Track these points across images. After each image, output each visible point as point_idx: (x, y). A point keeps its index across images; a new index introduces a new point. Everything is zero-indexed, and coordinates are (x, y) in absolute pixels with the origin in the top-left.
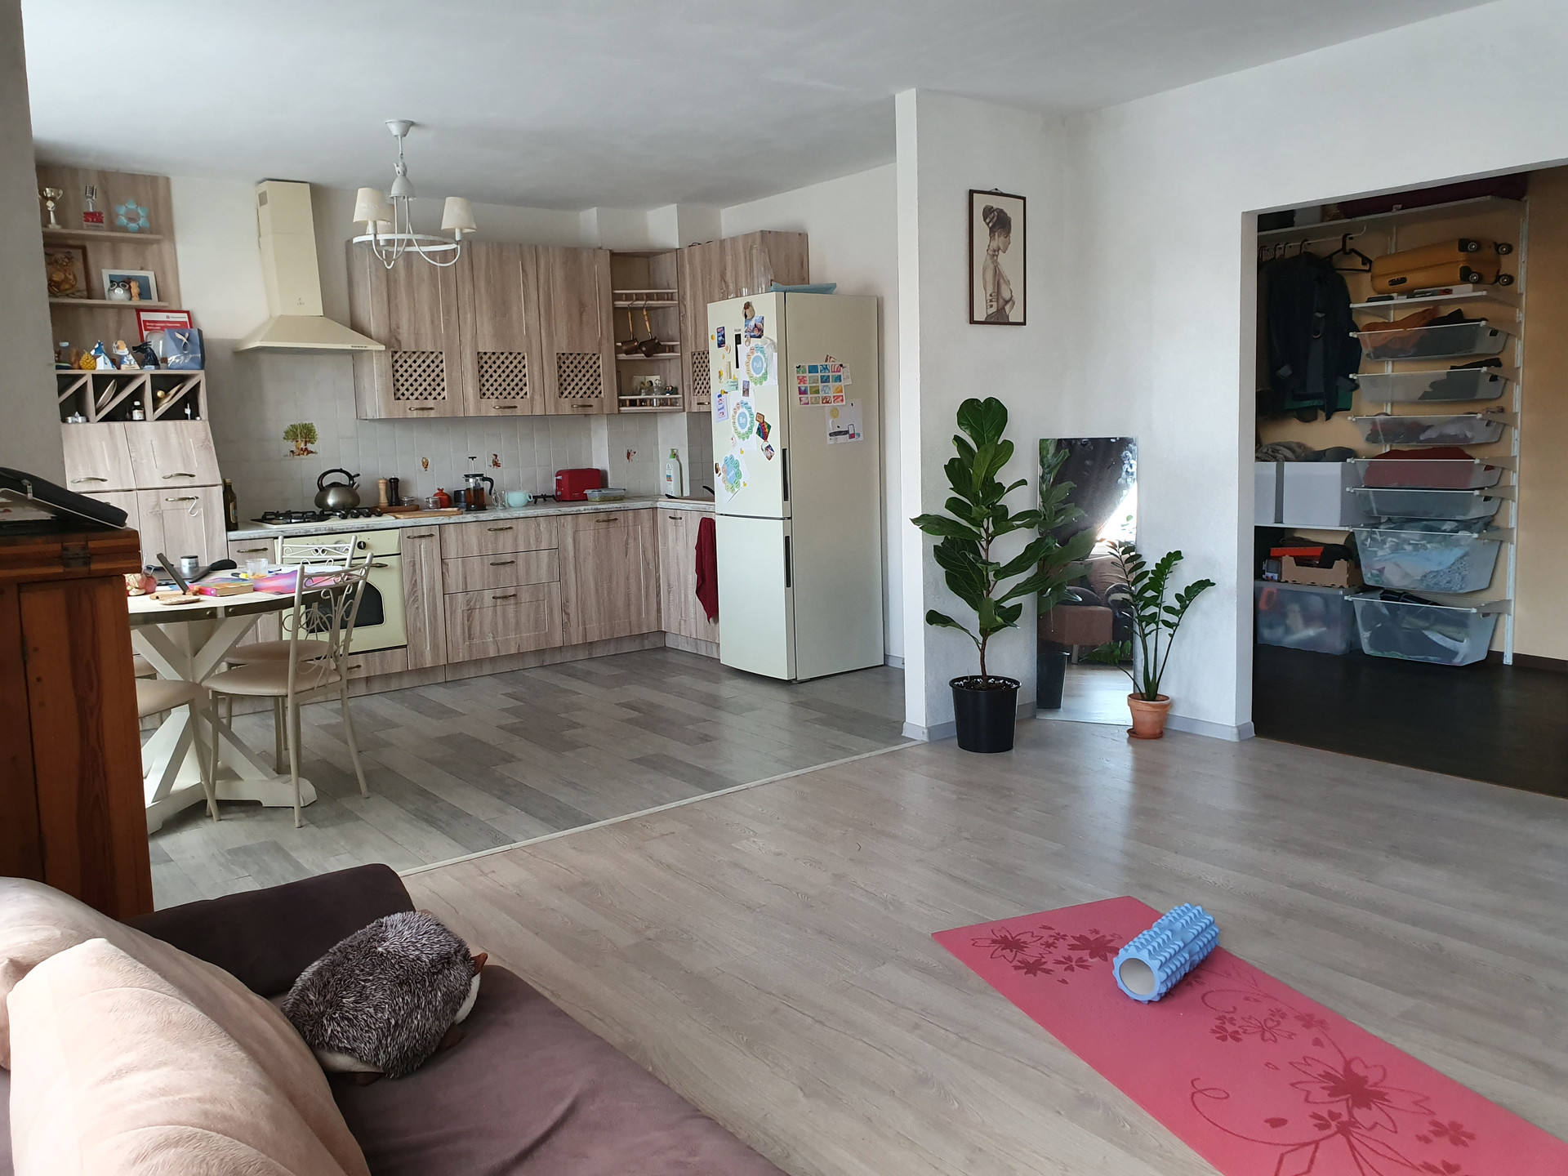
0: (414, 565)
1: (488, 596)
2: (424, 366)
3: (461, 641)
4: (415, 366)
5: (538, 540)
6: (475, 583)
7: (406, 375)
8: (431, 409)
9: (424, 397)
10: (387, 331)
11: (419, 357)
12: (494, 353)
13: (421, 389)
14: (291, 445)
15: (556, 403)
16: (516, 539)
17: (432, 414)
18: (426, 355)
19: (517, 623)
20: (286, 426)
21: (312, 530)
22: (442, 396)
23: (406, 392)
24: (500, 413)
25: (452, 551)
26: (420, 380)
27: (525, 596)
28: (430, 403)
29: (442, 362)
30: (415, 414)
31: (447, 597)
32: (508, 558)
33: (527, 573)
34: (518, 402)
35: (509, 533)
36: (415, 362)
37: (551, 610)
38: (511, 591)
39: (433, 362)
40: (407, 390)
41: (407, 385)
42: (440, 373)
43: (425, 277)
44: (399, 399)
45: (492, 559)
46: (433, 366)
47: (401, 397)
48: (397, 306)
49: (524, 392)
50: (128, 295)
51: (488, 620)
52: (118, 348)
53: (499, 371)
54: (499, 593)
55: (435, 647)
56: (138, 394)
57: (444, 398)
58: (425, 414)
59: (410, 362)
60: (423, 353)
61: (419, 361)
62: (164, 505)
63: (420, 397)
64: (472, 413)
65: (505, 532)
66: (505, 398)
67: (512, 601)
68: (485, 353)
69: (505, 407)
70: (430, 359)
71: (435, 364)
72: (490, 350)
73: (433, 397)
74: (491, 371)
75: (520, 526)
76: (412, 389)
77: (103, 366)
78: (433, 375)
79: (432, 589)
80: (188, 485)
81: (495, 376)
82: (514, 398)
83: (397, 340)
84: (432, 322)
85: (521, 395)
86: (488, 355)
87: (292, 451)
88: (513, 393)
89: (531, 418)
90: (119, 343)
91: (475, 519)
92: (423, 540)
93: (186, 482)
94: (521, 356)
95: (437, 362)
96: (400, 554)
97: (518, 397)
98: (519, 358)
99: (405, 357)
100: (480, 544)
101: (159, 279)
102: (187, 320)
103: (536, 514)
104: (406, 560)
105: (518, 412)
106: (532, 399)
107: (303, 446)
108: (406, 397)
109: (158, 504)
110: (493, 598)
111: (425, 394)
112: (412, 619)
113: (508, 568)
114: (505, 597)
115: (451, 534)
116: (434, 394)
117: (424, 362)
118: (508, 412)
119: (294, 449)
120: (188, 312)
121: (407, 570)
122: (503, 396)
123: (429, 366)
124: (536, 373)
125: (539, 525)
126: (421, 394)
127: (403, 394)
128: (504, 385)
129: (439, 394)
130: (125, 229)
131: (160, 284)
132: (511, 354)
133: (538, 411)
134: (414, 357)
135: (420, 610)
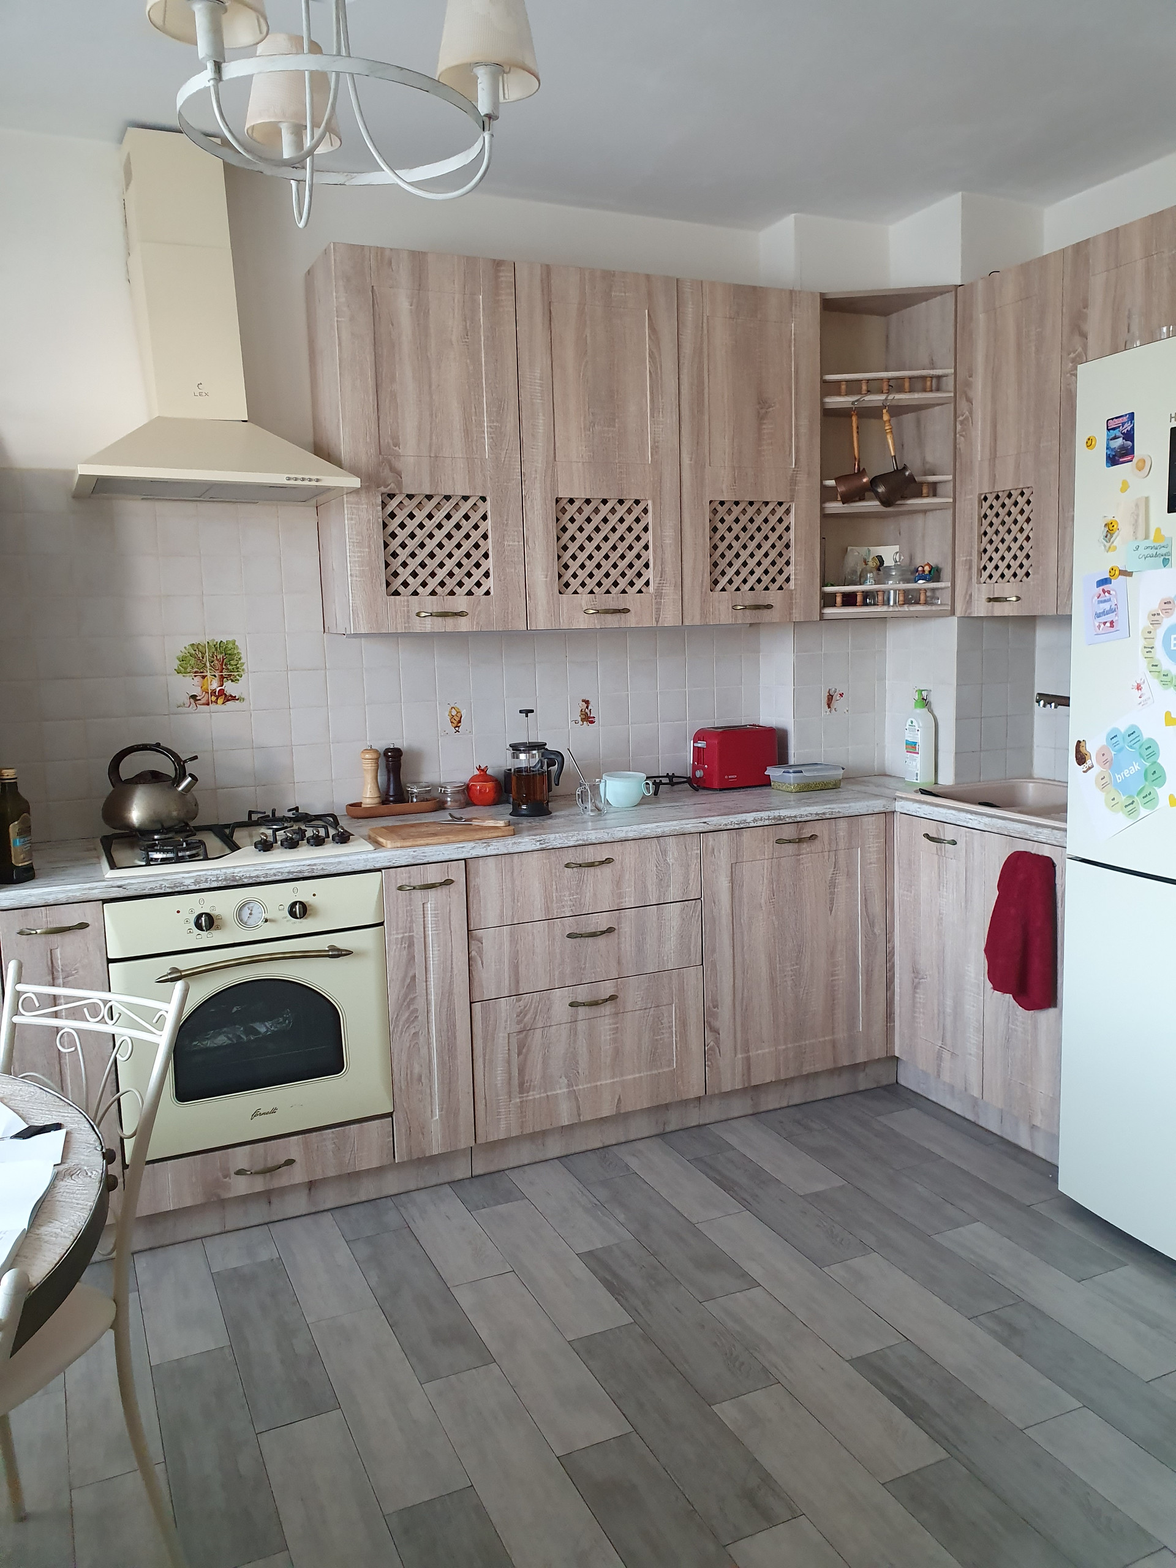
0: (411, 945)
1: (560, 1000)
2: (448, 526)
3: (503, 1097)
4: (430, 525)
5: (662, 882)
6: (536, 977)
7: (412, 544)
8: (461, 614)
9: (447, 589)
10: (373, 451)
11: (438, 506)
12: (588, 501)
13: (441, 574)
14: (191, 685)
15: (704, 601)
16: (618, 883)
17: (463, 625)
18: (453, 502)
19: (617, 1053)
20: (181, 645)
21: (187, 882)
22: (483, 589)
23: (410, 580)
24: (595, 622)
25: (490, 911)
26: (441, 555)
27: (633, 996)
28: (460, 602)
29: (484, 518)
30: (429, 625)
31: (477, 1007)
32: (602, 922)
33: (640, 949)
34: (631, 600)
35: (607, 869)
36: (430, 516)
37: (683, 1023)
38: (607, 989)
39: (466, 517)
40: (414, 575)
41: (413, 564)
42: (481, 542)
43: (454, 338)
44: (396, 593)
45: (570, 926)
46: (467, 526)
47: (401, 589)
48: (393, 396)
49: (643, 580)
51: (559, 1050)
53: (598, 538)
54: (582, 994)
55: (450, 1112)
57: (488, 593)
58: (449, 624)
59: (420, 516)
60: (448, 498)
61: (439, 516)
63: (439, 590)
64: (541, 622)
65: (598, 871)
66: (608, 592)
67: (608, 1009)
68: (571, 501)
69: (607, 612)
70: (462, 512)
71: (472, 522)
72: (580, 494)
73: (465, 589)
74: (581, 538)
75: (627, 857)
76: (423, 574)
78: (467, 545)
79: (447, 995)
81: (590, 547)
82: (624, 592)
83: (392, 469)
84: (467, 432)
85: (637, 588)
86: (577, 505)
87: (194, 697)
88: (623, 583)
89: (654, 632)
91: (539, 847)
92: (431, 893)
94: (642, 506)
95: (475, 517)
96: (382, 924)
97: (633, 590)
98: (637, 510)
99: (409, 506)
100: (548, 898)
103: (659, 831)
104: (393, 934)
105: (631, 621)
106: (659, 594)
107: (215, 685)
108: (411, 589)
110: (571, 1005)
111: (451, 583)
112: (404, 1057)
113: (601, 941)
114: (594, 1004)
115: (489, 878)
116: (469, 583)
117: (448, 517)
118: (612, 621)
119: (197, 691)
121: (395, 953)
122: (604, 588)
123: (458, 527)
124: (668, 541)
125: (664, 853)
126: (442, 584)
127: (405, 584)
128: (606, 565)
129: (478, 584)
132: (621, 502)
133: (670, 618)
134: (429, 506)
135: (422, 1039)
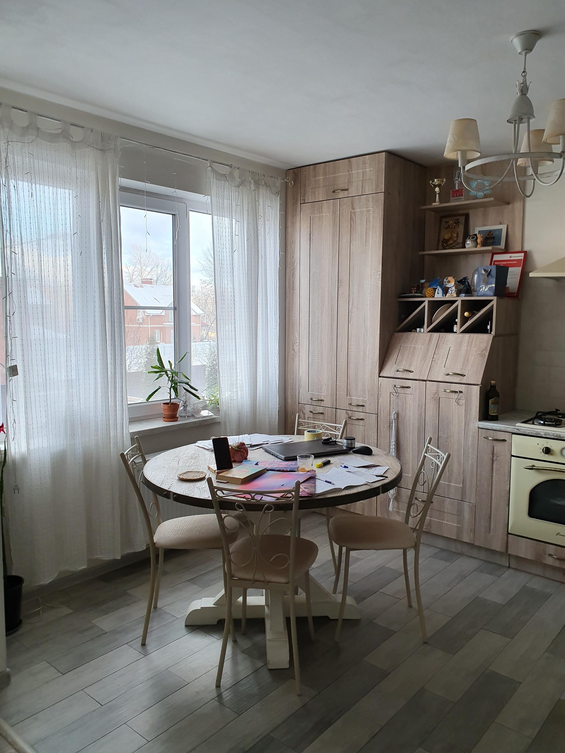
21: (542, 433)
50: (475, 244)
52: (449, 282)
56: (454, 314)
62: (442, 395)
77: (439, 296)
80: (458, 381)
90: (450, 278)
93: (457, 379)
101: (510, 230)
102: (522, 258)
109: (437, 393)
120: (525, 253)
130: (476, 198)
131: (510, 233)
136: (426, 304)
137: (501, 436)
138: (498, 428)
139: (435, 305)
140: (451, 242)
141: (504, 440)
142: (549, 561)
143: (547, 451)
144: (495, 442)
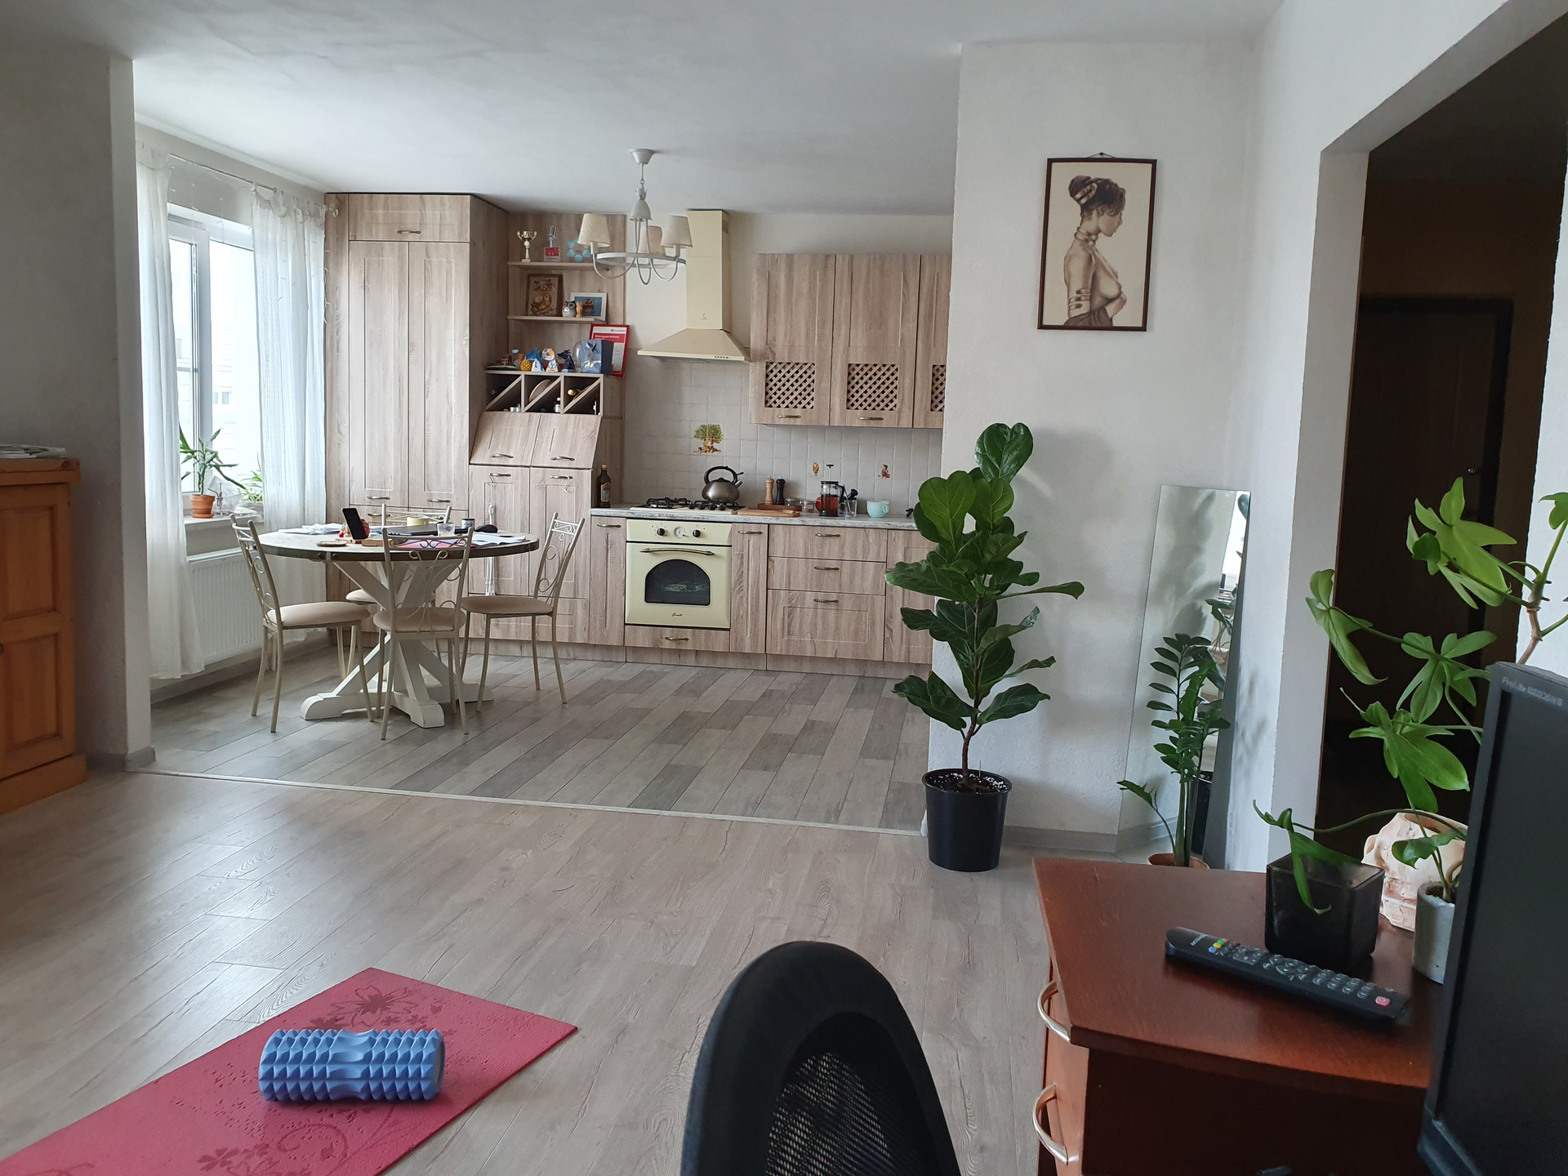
0: (742, 557)
1: (809, 598)
2: (797, 376)
3: (780, 635)
4: (788, 376)
5: (866, 550)
6: (799, 583)
7: (779, 384)
8: (797, 417)
9: (794, 405)
10: (764, 344)
11: (793, 368)
12: (867, 365)
13: (791, 398)
14: (700, 443)
15: (926, 416)
16: (842, 547)
17: (798, 422)
18: (799, 366)
19: (837, 629)
20: (697, 426)
21: (655, 515)
22: (811, 406)
23: (777, 400)
24: (865, 424)
25: (778, 550)
26: (792, 389)
27: (847, 603)
28: (798, 411)
29: (813, 373)
30: (782, 421)
31: (770, 592)
32: (833, 564)
33: (851, 582)
34: (885, 414)
35: (837, 539)
36: (789, 372)
37: (873, 623)
38: (834, 597)
39: (805, 372)
40: (779, 398)
41: (779, 393)
42: (812, 384)
43: (804, 291)
44: (771, 406)
45: (816, 563)
46: (805, 376)
47: (773, 405)
48: (775, 319)
49: (893, 404)
50: (573, 313)
51: (808, 619)
52: (548, 354)
53: (870, 383)
54: (821, 596)
55: (755, 636)
56: (556, 393)
57: (812, 408)
58: (792, 421)
59: (784, 372)
60: (797, 364)
61: (793, 372)
62: (549, 481)
63: (790, 405)
64: (836, 422)
65: (832, 539)
66: (874, 409)
67: (833, 606)
68: (858, 365)
69: (871, 419)
70: (803, 370)
71: (808, 375)
72: (862, 362)
73: (802, 405)
74: (861, 383)
75: (848, 535)
76: (783, 398)
77: (536, 369)
78: (805, 385)
79: (757, 582)
80: (567, 466)
81: (866, 387)
82: (883, 409)
83: (772, 351)
84: (807, 334)
85: (889, 407)
86: (860, 367)
87: (700, 448)
88: (882, 405)
89: (899, 430)
90: (549, 350)
91: (801, 523)
92: (752, 537)
93: (566, 464)
94: (895, 368)
95: (809, 372)
96: (731, 546)
97: (887, 409)
98: (893, 369)
99: (780, 367)
100: (806, 547)
101: (610, 300)
102: (625, 333)
103: (863, 525)
104: (736, 551)
105: (884, 424)
106: (900, 412)
107: (709, 444)
108: (777, 405)
109: (543, 480)
110: (814, 600)
111: (796, 402)
112: (736, 606)
113: (832, 573)
114: (826, 602)
115: (779, 535)
116: (804, 403)
117: (797, 372)
118: (873, 424)
119: (702, 446)
120: (628, 327)
121: (736, 561)
122: (872, 407)
123: (801, 377)
124: (906, 385)
125: (867, 536)
126: (792, 403)
127: (775, 402)
128: (874, 396)
129: (809, 403)
130: (572, 260)
131: (610, 304)
132: (884, 366)
133: (906, 423)
134: (788, 368)
135: (744, 599)
136: (522, 378)
137: (615, 522)
138: (612, 514)
139: (533, 381)
140: (543, 307)
141: (619, 526)
142: (667, 645)
143: (662, 532)
144: (609, 529)
